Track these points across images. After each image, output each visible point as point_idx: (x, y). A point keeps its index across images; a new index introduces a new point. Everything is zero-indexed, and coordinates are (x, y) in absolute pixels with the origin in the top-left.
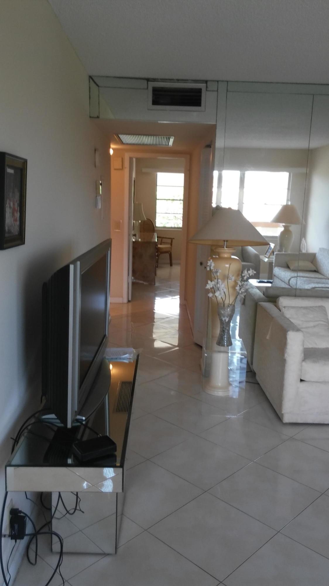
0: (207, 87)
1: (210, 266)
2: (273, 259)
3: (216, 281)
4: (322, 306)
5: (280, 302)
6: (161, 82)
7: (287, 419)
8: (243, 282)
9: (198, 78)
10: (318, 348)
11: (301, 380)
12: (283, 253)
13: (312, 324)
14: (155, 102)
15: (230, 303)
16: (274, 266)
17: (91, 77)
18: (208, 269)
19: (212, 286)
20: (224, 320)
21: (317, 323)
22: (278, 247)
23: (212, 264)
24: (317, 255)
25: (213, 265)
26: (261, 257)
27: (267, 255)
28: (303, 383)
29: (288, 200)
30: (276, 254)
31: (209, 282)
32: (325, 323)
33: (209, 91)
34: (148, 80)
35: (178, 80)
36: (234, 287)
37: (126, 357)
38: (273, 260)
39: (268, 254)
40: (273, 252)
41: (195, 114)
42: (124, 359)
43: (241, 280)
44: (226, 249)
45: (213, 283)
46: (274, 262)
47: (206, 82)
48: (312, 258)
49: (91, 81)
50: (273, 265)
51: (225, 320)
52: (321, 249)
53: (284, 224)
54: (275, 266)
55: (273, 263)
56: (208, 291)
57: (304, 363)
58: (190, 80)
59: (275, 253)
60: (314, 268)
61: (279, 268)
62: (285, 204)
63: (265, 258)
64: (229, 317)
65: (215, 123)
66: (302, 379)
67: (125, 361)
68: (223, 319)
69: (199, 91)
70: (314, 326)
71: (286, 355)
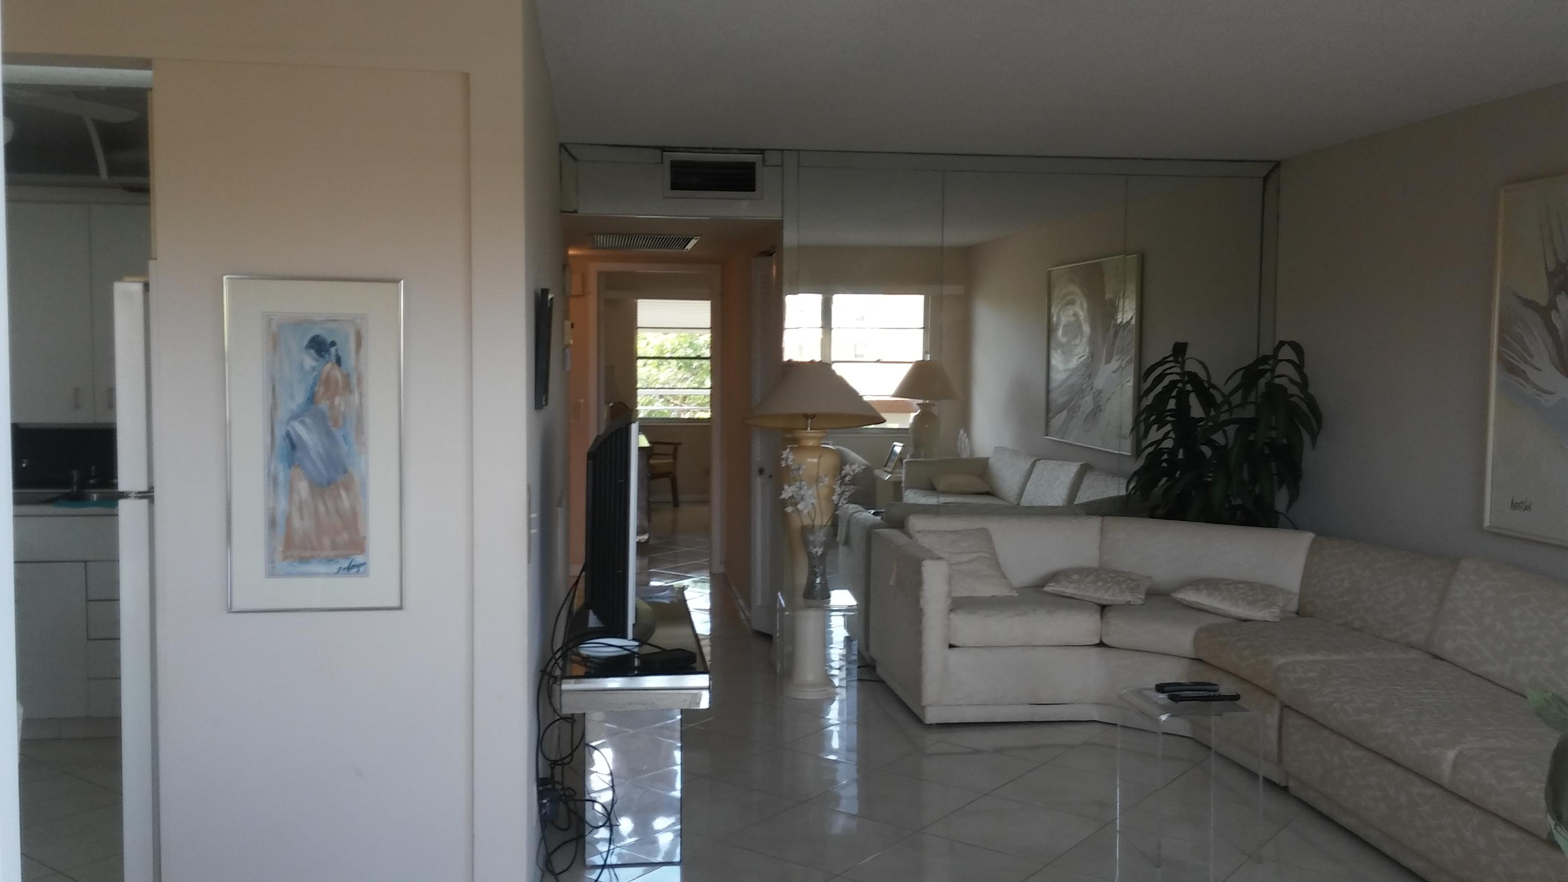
0: (764, 160)
1: (785, 459)
2: (902, 474)
3: (798, 484)
4: (983, 529)
5: (910, 524)
6: (686, 152)
7: (932, 715)
8: (843, 487)
9: (746, 147)
10: (980, 597)
11: (951, 646)
12: (922, 459)
13: (966, 558)
14: (675, 186)
15: (824, 524)
16: (903, 488)
17: (562, 145)
18: (783, 465)
19: (790, 495)
20: (814, 553)
21: (975, 555)
22: (911, 450)
23: (789, 456)
24: (990, 461)
25: (791, 457)
26: (877, 472)
27: (890, 467)
28: (953, 650)
29: (925, 353)
30: (907, 462)
31: (786, 487)
32: (988, 555)
33: (767, 166)
34: (663, 149)
35: (715, 150)
36: (829, 498)
37: (665, 595)
38: (901, 477)
39: (891, 464)
40: (901, 460)
41: (745, 204)
42: (663, 598)
43: (841, 483)
44: (812, 431)
45: (793, 488)
46: (903, 479)
47: (762, 151)
48: (981, 468)
49: (563, 151)
50: (903, 485)
51: (817, 552)
52: (996, 449)
53: (921, 401)
54: (907, 488)
55: (901, 482)
56: (784, 503)
57: (952, 616)
58: (734, 148)
59: (905, 461)
60: (986, 489)
61: (915, 490)
62: (921, 358)
63: (885, 474)
64: (823, 548)
65: (781, 219)
66: (952, 643)
67: (664, 601)
68: (814, 551)
69: (751, 167)
70: (970, 561)
71: (922, 602)
